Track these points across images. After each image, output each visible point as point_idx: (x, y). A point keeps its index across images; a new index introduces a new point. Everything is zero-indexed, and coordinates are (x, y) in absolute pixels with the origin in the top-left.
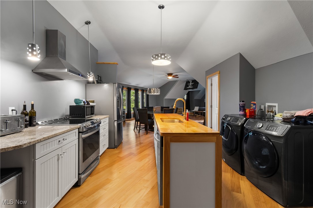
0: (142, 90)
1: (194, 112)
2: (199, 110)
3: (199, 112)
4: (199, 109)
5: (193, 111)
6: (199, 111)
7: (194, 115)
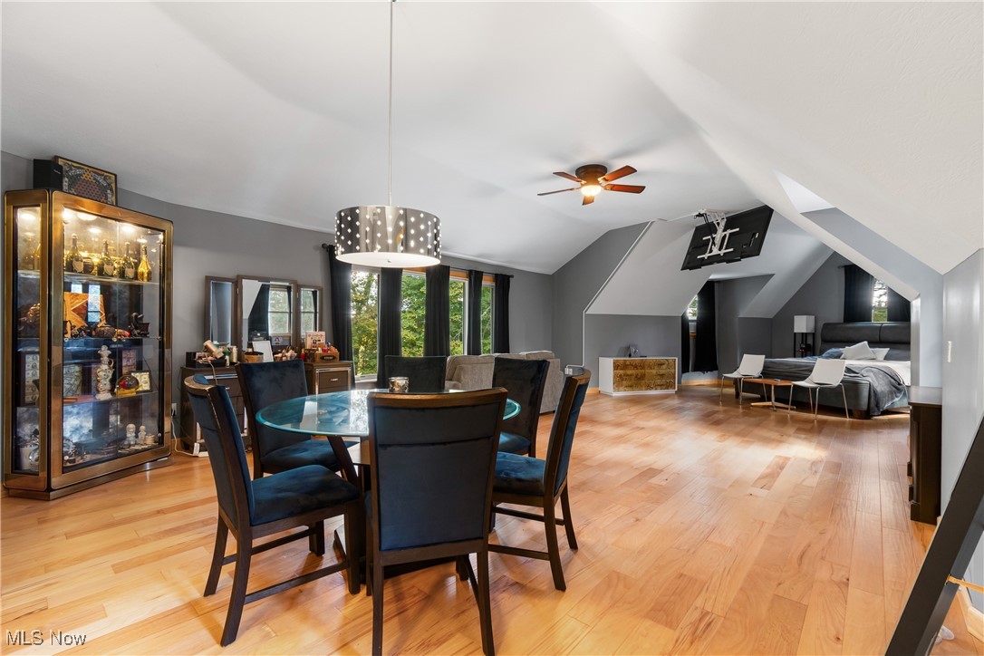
0: (470, 271)
1: (736, 381)
2: (767, 372)
3: (769, 387)
4: (765, 367)
5: (735, 375)
6: (769, 381)
7: (737, 395)
